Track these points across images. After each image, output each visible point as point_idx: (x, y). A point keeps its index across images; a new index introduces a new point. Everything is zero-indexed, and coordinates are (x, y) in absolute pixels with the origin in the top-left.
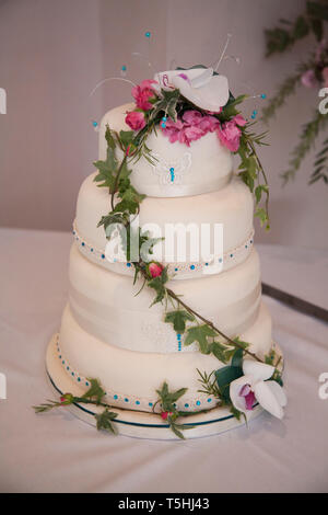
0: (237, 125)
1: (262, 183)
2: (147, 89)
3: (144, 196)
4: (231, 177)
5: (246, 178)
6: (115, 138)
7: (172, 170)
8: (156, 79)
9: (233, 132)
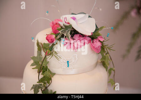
0: (99, 41)
1: (112, 67)
2: (57, 24)
3: (54, 74)
4: (97, 64)
5: (104, 64)
6: (41, 46)
7: (68, 62)
8: (61, 18)
9: (98, 44)
